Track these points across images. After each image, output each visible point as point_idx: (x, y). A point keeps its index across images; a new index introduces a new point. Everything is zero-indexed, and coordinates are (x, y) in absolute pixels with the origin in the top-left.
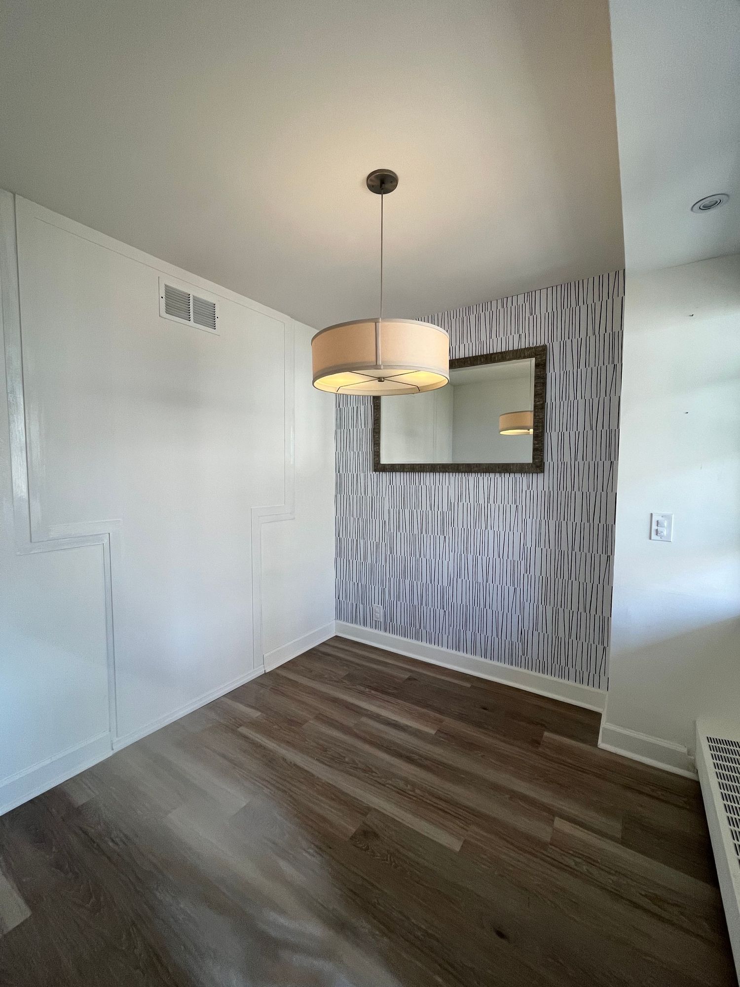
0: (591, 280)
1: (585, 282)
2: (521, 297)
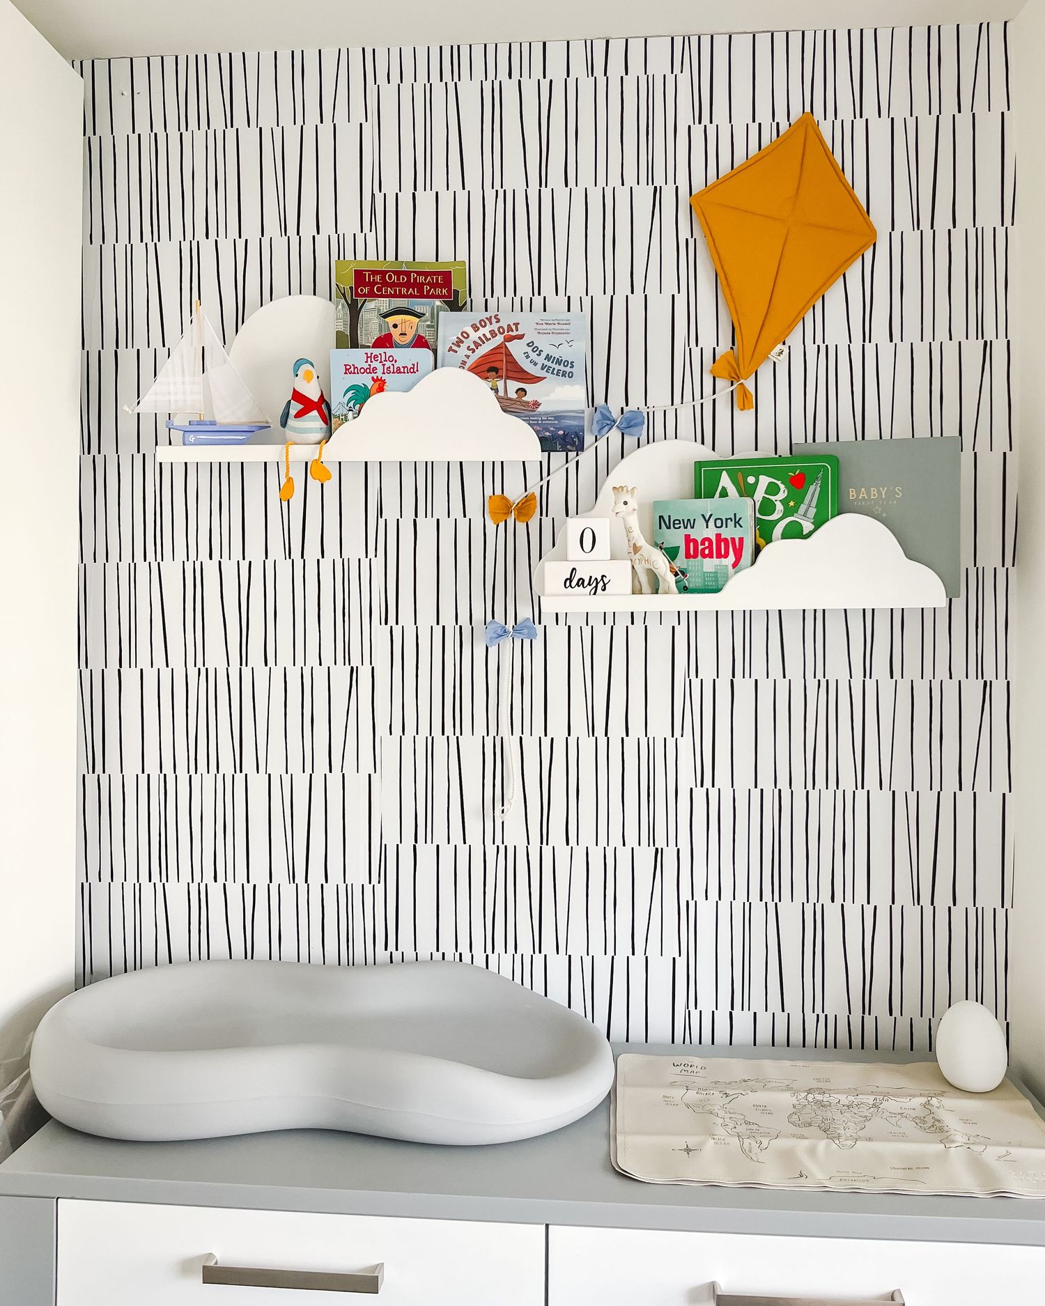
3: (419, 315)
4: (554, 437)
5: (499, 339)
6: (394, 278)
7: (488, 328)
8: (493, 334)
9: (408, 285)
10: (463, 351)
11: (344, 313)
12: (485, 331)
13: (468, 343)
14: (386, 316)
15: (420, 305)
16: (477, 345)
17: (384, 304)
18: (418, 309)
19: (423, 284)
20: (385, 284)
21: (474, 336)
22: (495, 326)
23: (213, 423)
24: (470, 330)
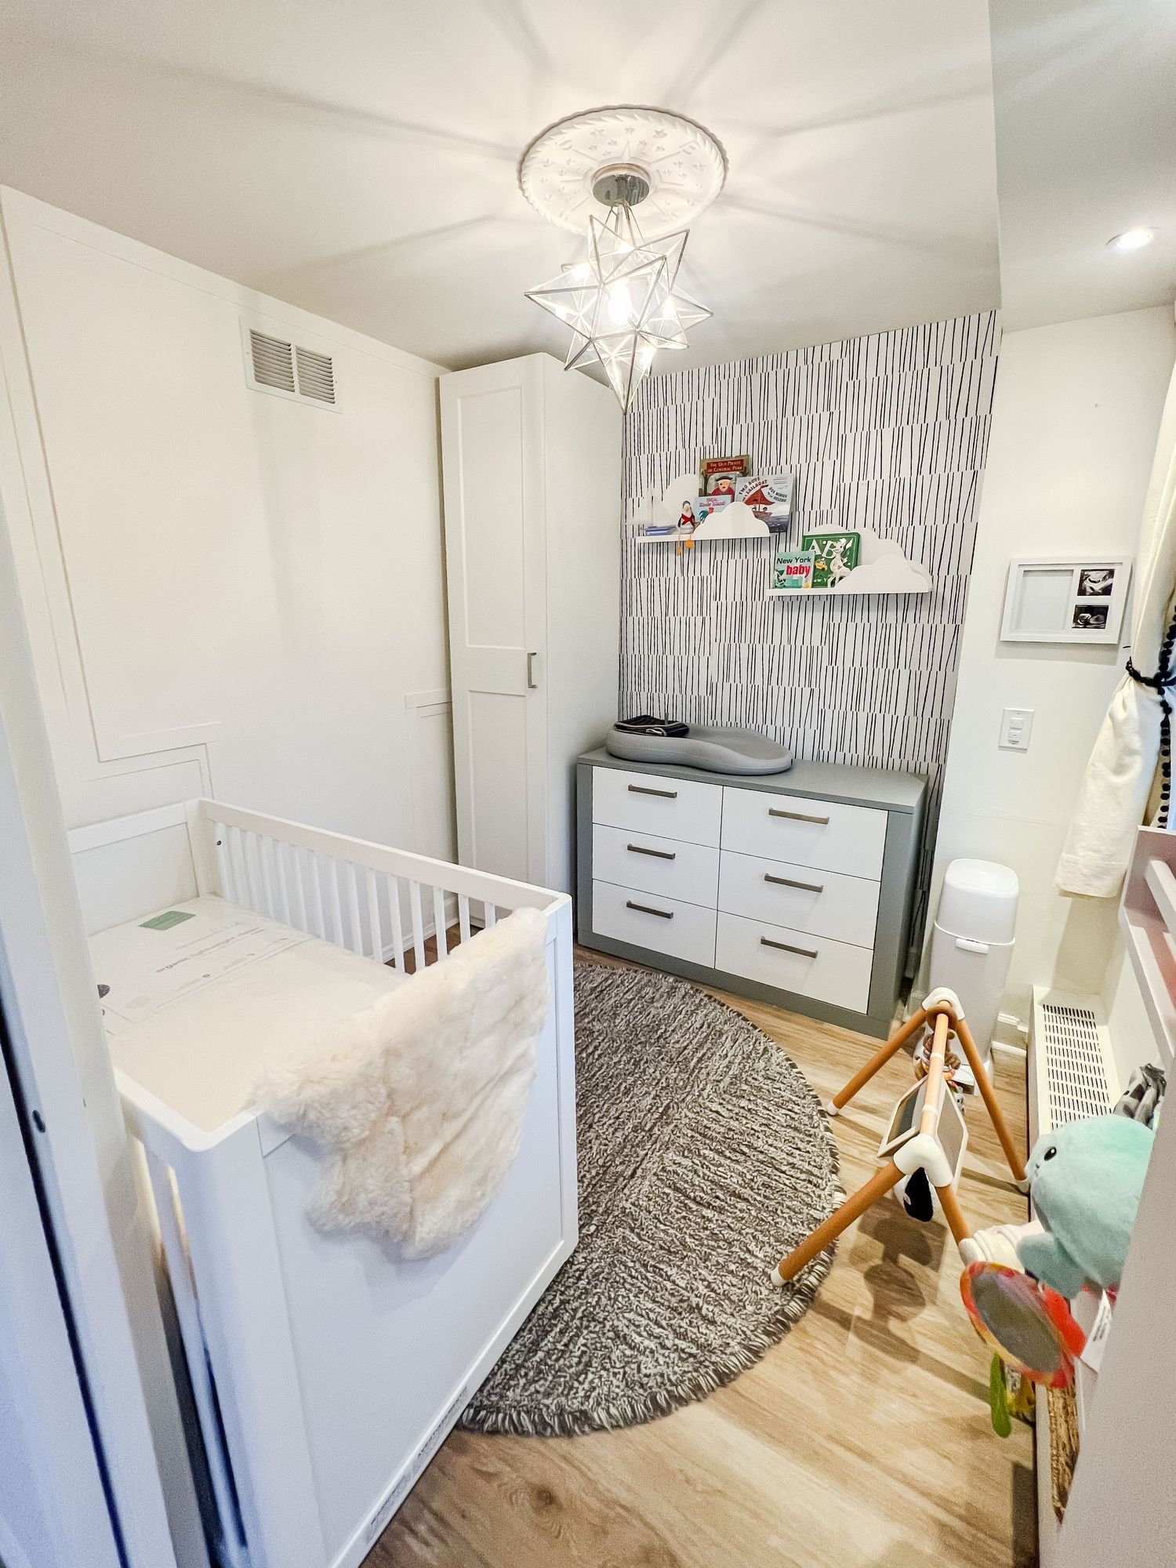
0: (951, 323)
1: (942, 325)
2: (837, 347)
3: (731, 479)
4: (776, 527)
5: (759, 487)
6: (722, 464)
7: (755, 483)
8: (757, 485)
9: (727, 467)
10: (744, 493)
11: (702, 480)
12: (754, 484)
13: (747, 490)
14: (717, 480)
15: (732, 475)
16: (750, 490)
17: (717, 475)
18: (730, 476)
19: (732, 466)
20: (718, 467)
21: (749, 487)
22: (758, 482)
23: (656, 527)
24: (748, 484)
